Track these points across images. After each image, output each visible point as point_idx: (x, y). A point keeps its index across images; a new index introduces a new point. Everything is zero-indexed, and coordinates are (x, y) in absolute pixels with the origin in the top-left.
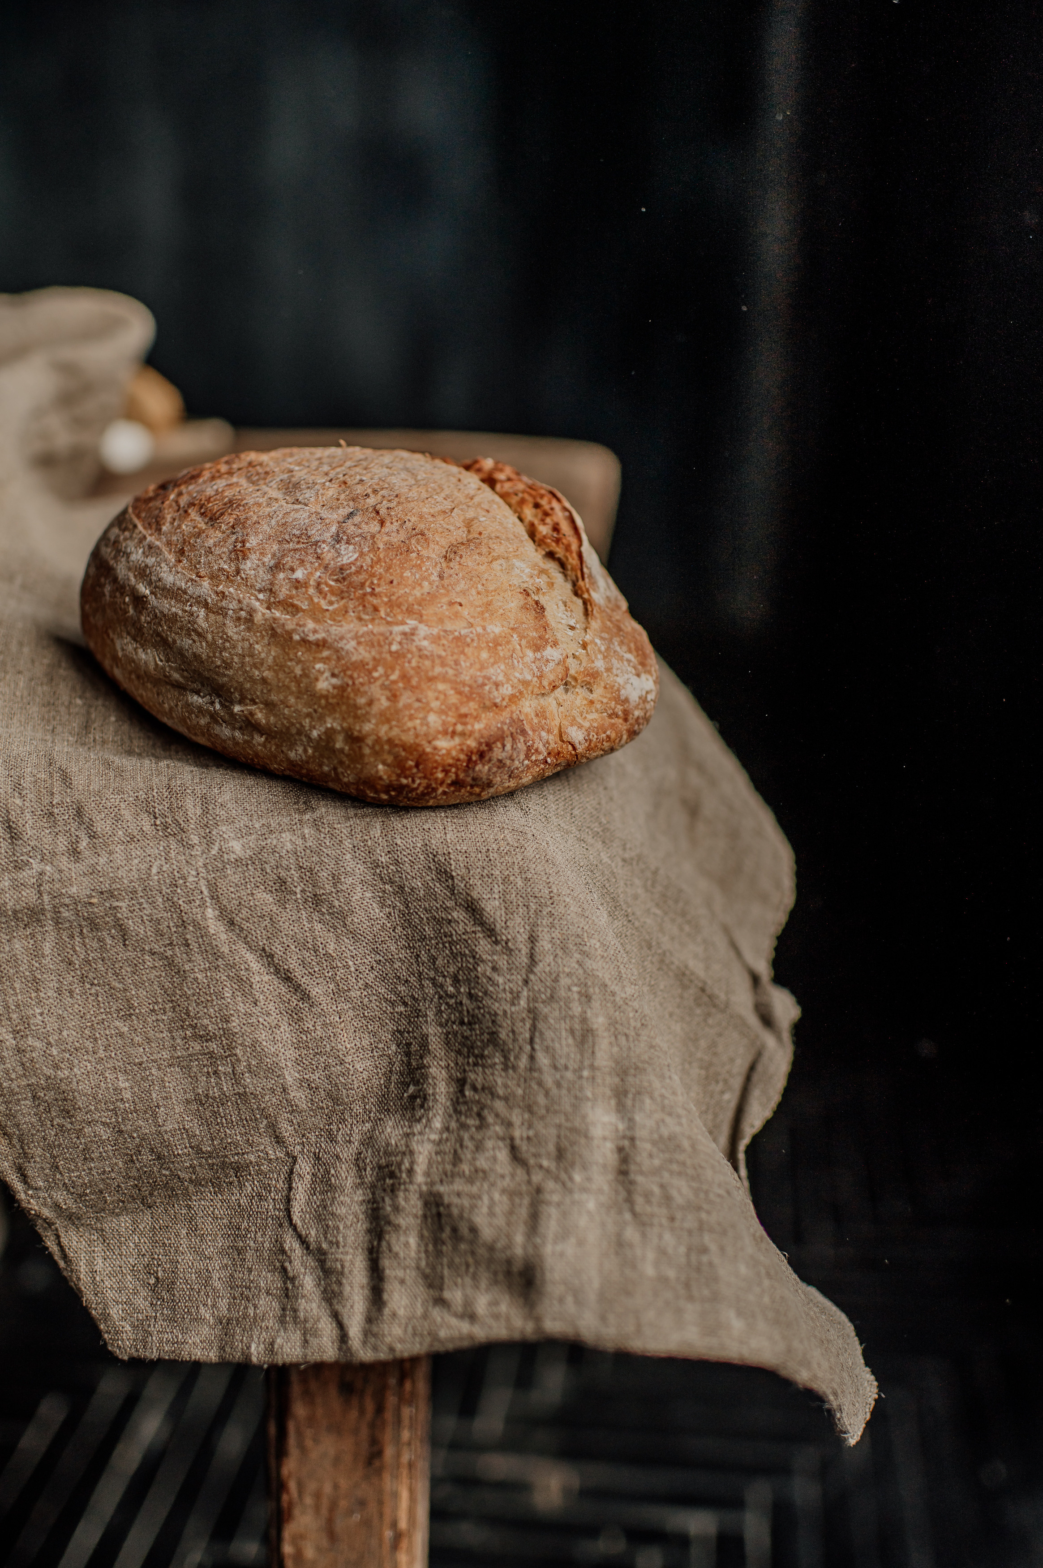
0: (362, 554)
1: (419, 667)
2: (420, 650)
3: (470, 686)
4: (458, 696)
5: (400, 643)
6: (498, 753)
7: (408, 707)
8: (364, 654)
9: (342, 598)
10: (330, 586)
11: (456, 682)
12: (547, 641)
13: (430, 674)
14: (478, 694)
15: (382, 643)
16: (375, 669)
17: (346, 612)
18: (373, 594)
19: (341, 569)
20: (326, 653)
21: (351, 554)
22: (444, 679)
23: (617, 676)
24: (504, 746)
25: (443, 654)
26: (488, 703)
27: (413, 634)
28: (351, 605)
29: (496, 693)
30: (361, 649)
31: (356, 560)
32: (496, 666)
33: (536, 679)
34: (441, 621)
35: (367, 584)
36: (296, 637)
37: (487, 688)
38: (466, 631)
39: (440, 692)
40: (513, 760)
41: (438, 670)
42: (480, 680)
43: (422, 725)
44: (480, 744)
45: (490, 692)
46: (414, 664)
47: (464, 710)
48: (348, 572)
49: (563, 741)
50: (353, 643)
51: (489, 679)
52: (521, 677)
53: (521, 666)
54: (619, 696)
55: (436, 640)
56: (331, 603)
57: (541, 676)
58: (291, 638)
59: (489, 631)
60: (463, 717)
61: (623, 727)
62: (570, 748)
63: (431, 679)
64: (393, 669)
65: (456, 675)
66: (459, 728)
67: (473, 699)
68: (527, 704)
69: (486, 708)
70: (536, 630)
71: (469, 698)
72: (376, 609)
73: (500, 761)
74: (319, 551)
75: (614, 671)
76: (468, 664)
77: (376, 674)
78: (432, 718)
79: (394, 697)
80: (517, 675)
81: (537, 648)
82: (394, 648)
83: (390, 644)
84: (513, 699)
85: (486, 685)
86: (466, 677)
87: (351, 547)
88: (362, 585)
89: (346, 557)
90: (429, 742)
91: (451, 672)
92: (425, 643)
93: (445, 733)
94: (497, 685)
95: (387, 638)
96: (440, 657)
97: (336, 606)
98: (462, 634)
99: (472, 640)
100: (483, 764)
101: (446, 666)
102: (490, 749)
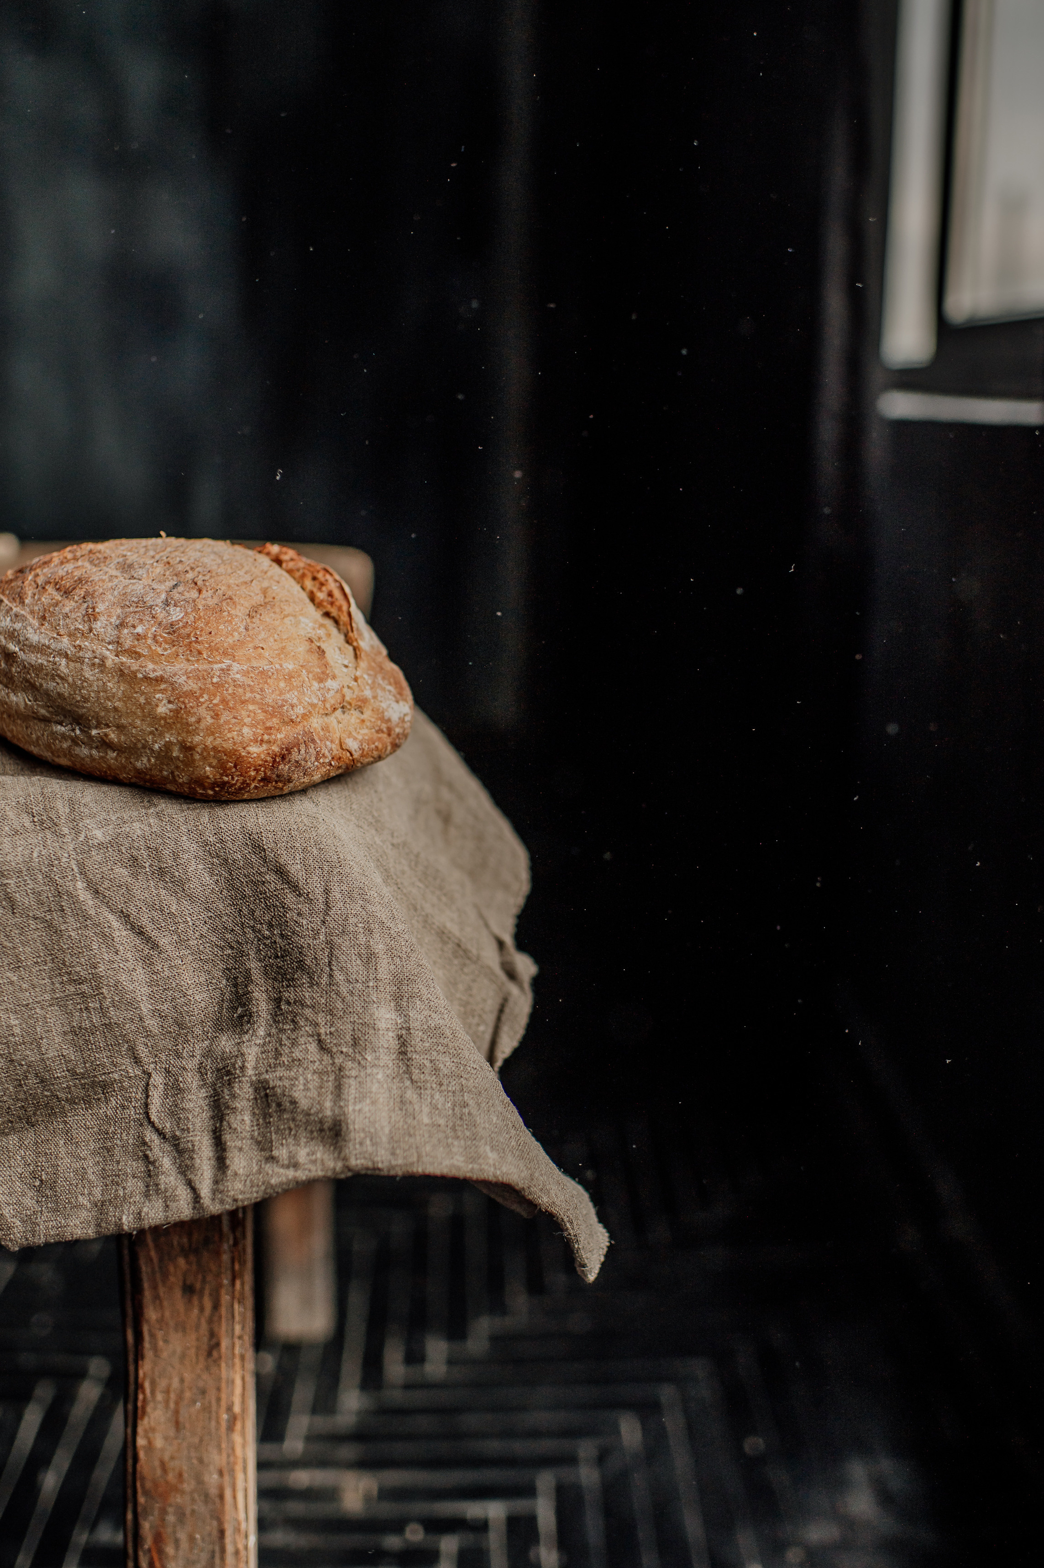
0: (186, 614)
1: (234, 694)
2: (235, 681)
3: (273, 707)
4: (265, 714)
5: (219, 677)
6: (295, 756)
7: (227, 722)
8: (192, 685)
9: (174, 646)
10: (164, 637)
11: (262, 704)
12: (328, 675)
13: (243, 698)
14: (279, 712)
15: (206, 677)
16: (201, 696)
17: (178, 655)
18: (197, 642)
19: (171, 625)
20: (163, 686)
21: (178, 614)
22: (254, 701)
23: (381, 702)
24: (299, 751)
25: (252, 684)
26: (286, 719)
27: (228, 670)
28: (181, 650)
29: (292, 712)
30: (190, 682)
31: (182, 618)
32: (291, 692)
33: (321, 703)
34: (249, 660)
35: (192, 635)
36: (140, 676)
37: (285, 708)
38: (268, 667)
39: (250, 711)
40: (307, 761)
41: (248, 695)
42: (280, 703)
43: (238, 735)
44: (282, 749)
45: (287, 711)
46: (230, 691)
47: (269, 724)
48: (177, 626)
49: (343, 749)
50: (184, 678)
51: (286, 701)
52: (310, 701)
53: (309, 693)
54: (383, 717)
55: (246, 673)
56: (165, 650)
57: (325, 701)
58: (136, 676)
59: (285, 667)
60: (268, 730)
61: (388, 740)
62: (348, 754)
63: (243, 702)
64: (215, 696)
65: (262, 699)
66: (266, 737)
67: (276, 716)
68: (315, 721)
69: (285, 723)
70: (319, 667)
71: (273, 715)
72: (200, 653)
73: (297, 762)
74: (153, 612)
75: (379, 698)
76: (270, 691)
77: (202, 700)
78: (246, 730)
79: (216, 716)
80: (307, 699)
81: (321, 680)
82: (215, 680)
83: (212, 677)
84: (304, 716)
85: (285, 706)
86: (269, 700)
87: (178, 609)
88: (189, 636)
89: (175, 616)
90: (244, 748)
91: (258, 696)
92: (238, 676)
93: (256, 741)
94: (292, 706)
95: (209, 674)
96: (249, 686)
97: (169, 651)
98: (265, 669)
99: (273, 674)
100: (285, 765)
101: (254, 692)
102: (290, 753)
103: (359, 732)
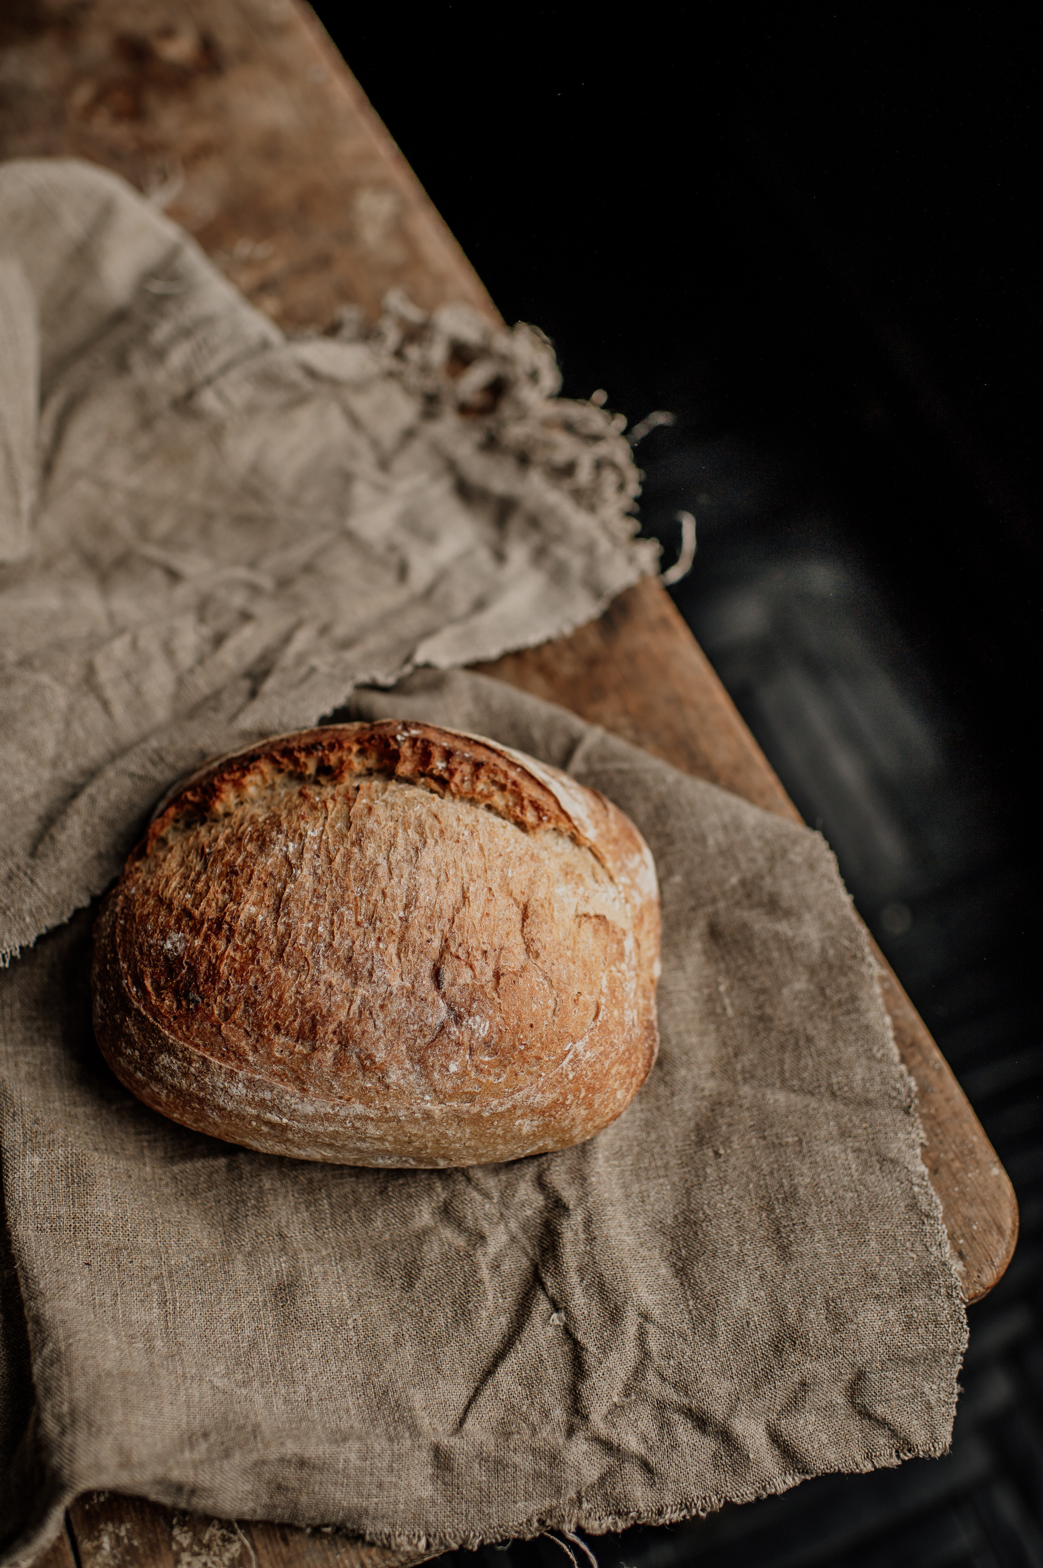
0: (491, 1019)
1: (595, 1074)
5: (573, 1070)
8: (551, 1096)
9: (505, 1066)
10: (488, 1063)
13: (604, 1071)
15: (560, 1080)
16: (566, 1099)
17: (516, 1075)
18: (528, 1048)
19: (485, 1043)
20: (519, 1112)
21: (482, 1025)
22: (612, 1066)
25: (602, 1048)
27: (576, 1056)
28: (516, 1067)
30: (547, 1094)
31: (490, 1027)
34: (582, 1023)
35: (517, 1043)
36: (486, 1114)
39: (615, 1075)
41: (606, 1063)
46: (590, 1074)
48: (493, 1042)
50: (540, 1095)
55: (591, 1043)
56: (499, 1076)
58: (482, 1116)
59: (604, 989)
60: (633, 1074)
63: (607, 1074)
64: (579, 1090)
65: (616, 1054)
71: (630, 1057)
72: (538, 1058)
74: (453, 1038)
76: (617, 1036)
77: (568, 1102)
78: (619, 1094)
79: (589, 1105)
82: (571, 1077)
83: (567, 1076)
86: (621, 1048)
87: (478, 1018)
88: (514, 1047)
89: (481, 1031)
95: (562, 1074)
97: (505, 1076)
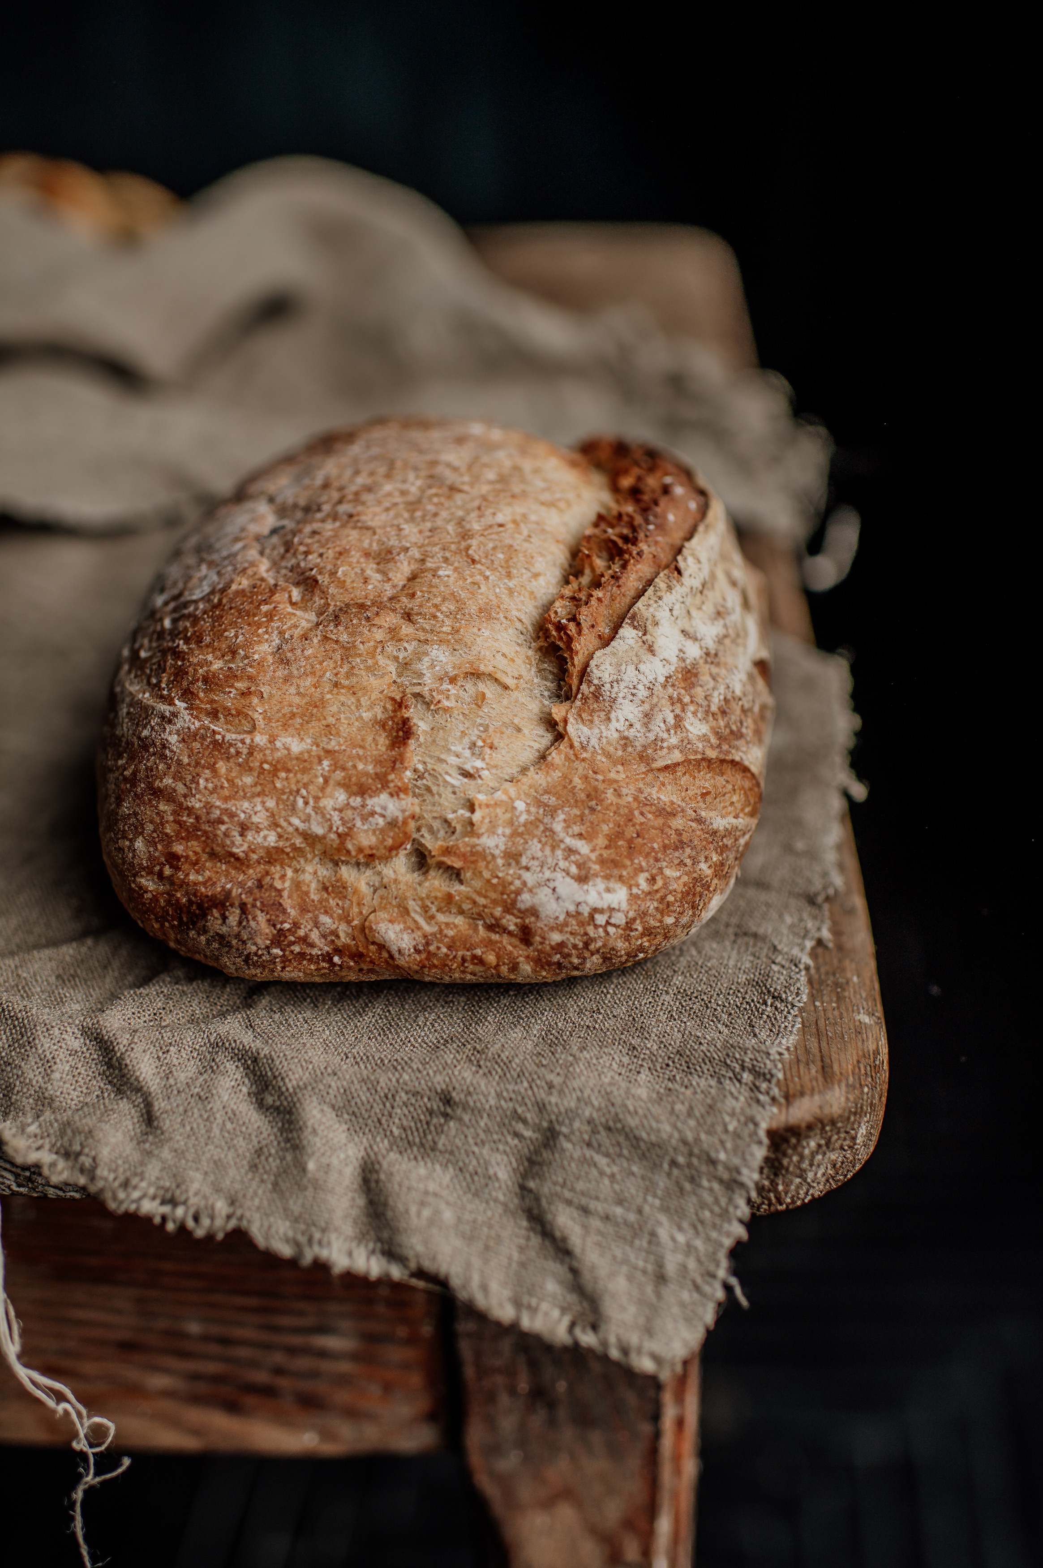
2: (164, 747)
3: (197, 818)
4: (177, 827)
6: (214, 922)
7: (126, 817)
11: (181, 805)
12: (386, 785)
13: (157, 783)
14: (205, 832)
22: (168, 796)
24: (224, 918)
25: (186, 760)
26: (218, 849)
27: (170, 722)
29: (238, 839)
32: (258, 800)
33: (333, 836)
34: (212, 713)
37: (223, 828)
38: (234, 736)
39: (158, 813)
40: (244, 942)
41: (165, 781)
42: (216, 814)
43: (130, 848)
44: (192, 902)
45: (226, 835)
47: (180, 848)
49: (367, 940)
51: (232, 815)
52: (301, 826)
53: (309, 810)
54: (517, 902)
55: (188, 737)
57: (347, 835)
60: (173, 859)
63: (156, 791)
65: (185, 796)
66: (169, 870)
67: (198, 838)
68: (309, 868)
69: (213, 855)
70: (375, 764)
71: (191, 834)
73: (222, 937)
75: (527, 861)
76: (210, 786)
78: (139, 844)
80: (296, 821)
81: (362, 791)
84: (273, 856)
85: (223, 823)
86: (196, 803)
92: (173, 739)
93: (150, 872)
94: (244, 828)
96: (179, 763)
98: (226, 739)
99: (238, 753)
100: (199, 935)
101: (181, 779)
102: (204, 915)
103: (432, 917)
